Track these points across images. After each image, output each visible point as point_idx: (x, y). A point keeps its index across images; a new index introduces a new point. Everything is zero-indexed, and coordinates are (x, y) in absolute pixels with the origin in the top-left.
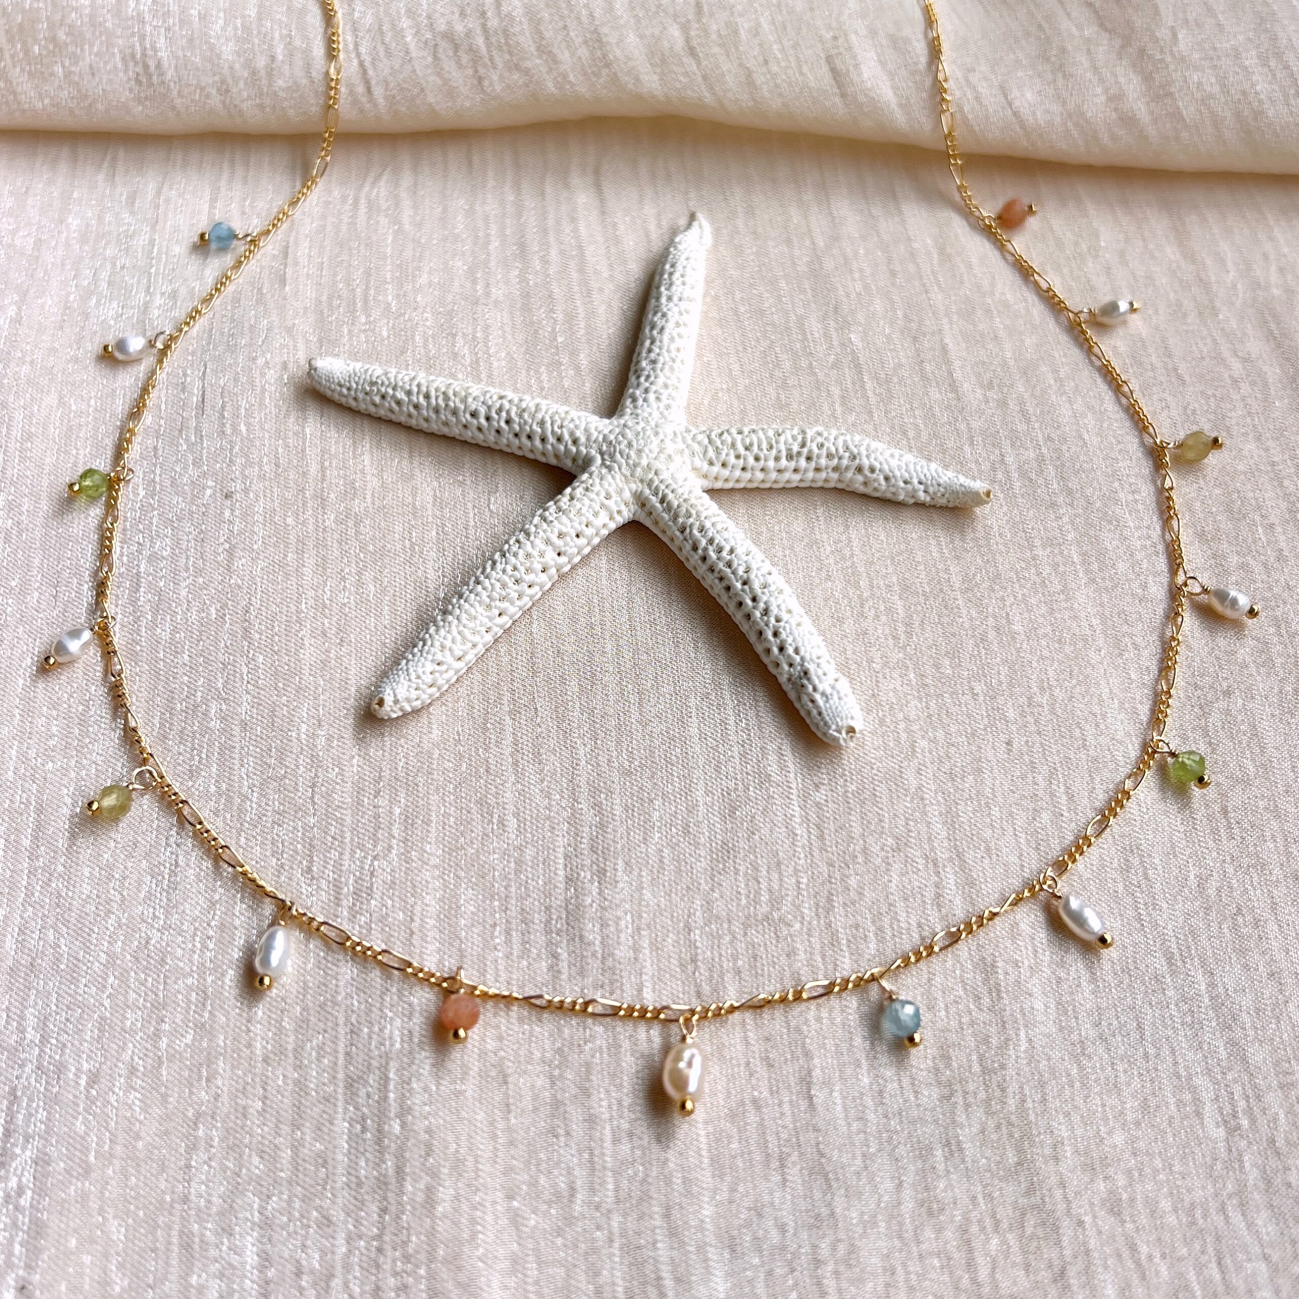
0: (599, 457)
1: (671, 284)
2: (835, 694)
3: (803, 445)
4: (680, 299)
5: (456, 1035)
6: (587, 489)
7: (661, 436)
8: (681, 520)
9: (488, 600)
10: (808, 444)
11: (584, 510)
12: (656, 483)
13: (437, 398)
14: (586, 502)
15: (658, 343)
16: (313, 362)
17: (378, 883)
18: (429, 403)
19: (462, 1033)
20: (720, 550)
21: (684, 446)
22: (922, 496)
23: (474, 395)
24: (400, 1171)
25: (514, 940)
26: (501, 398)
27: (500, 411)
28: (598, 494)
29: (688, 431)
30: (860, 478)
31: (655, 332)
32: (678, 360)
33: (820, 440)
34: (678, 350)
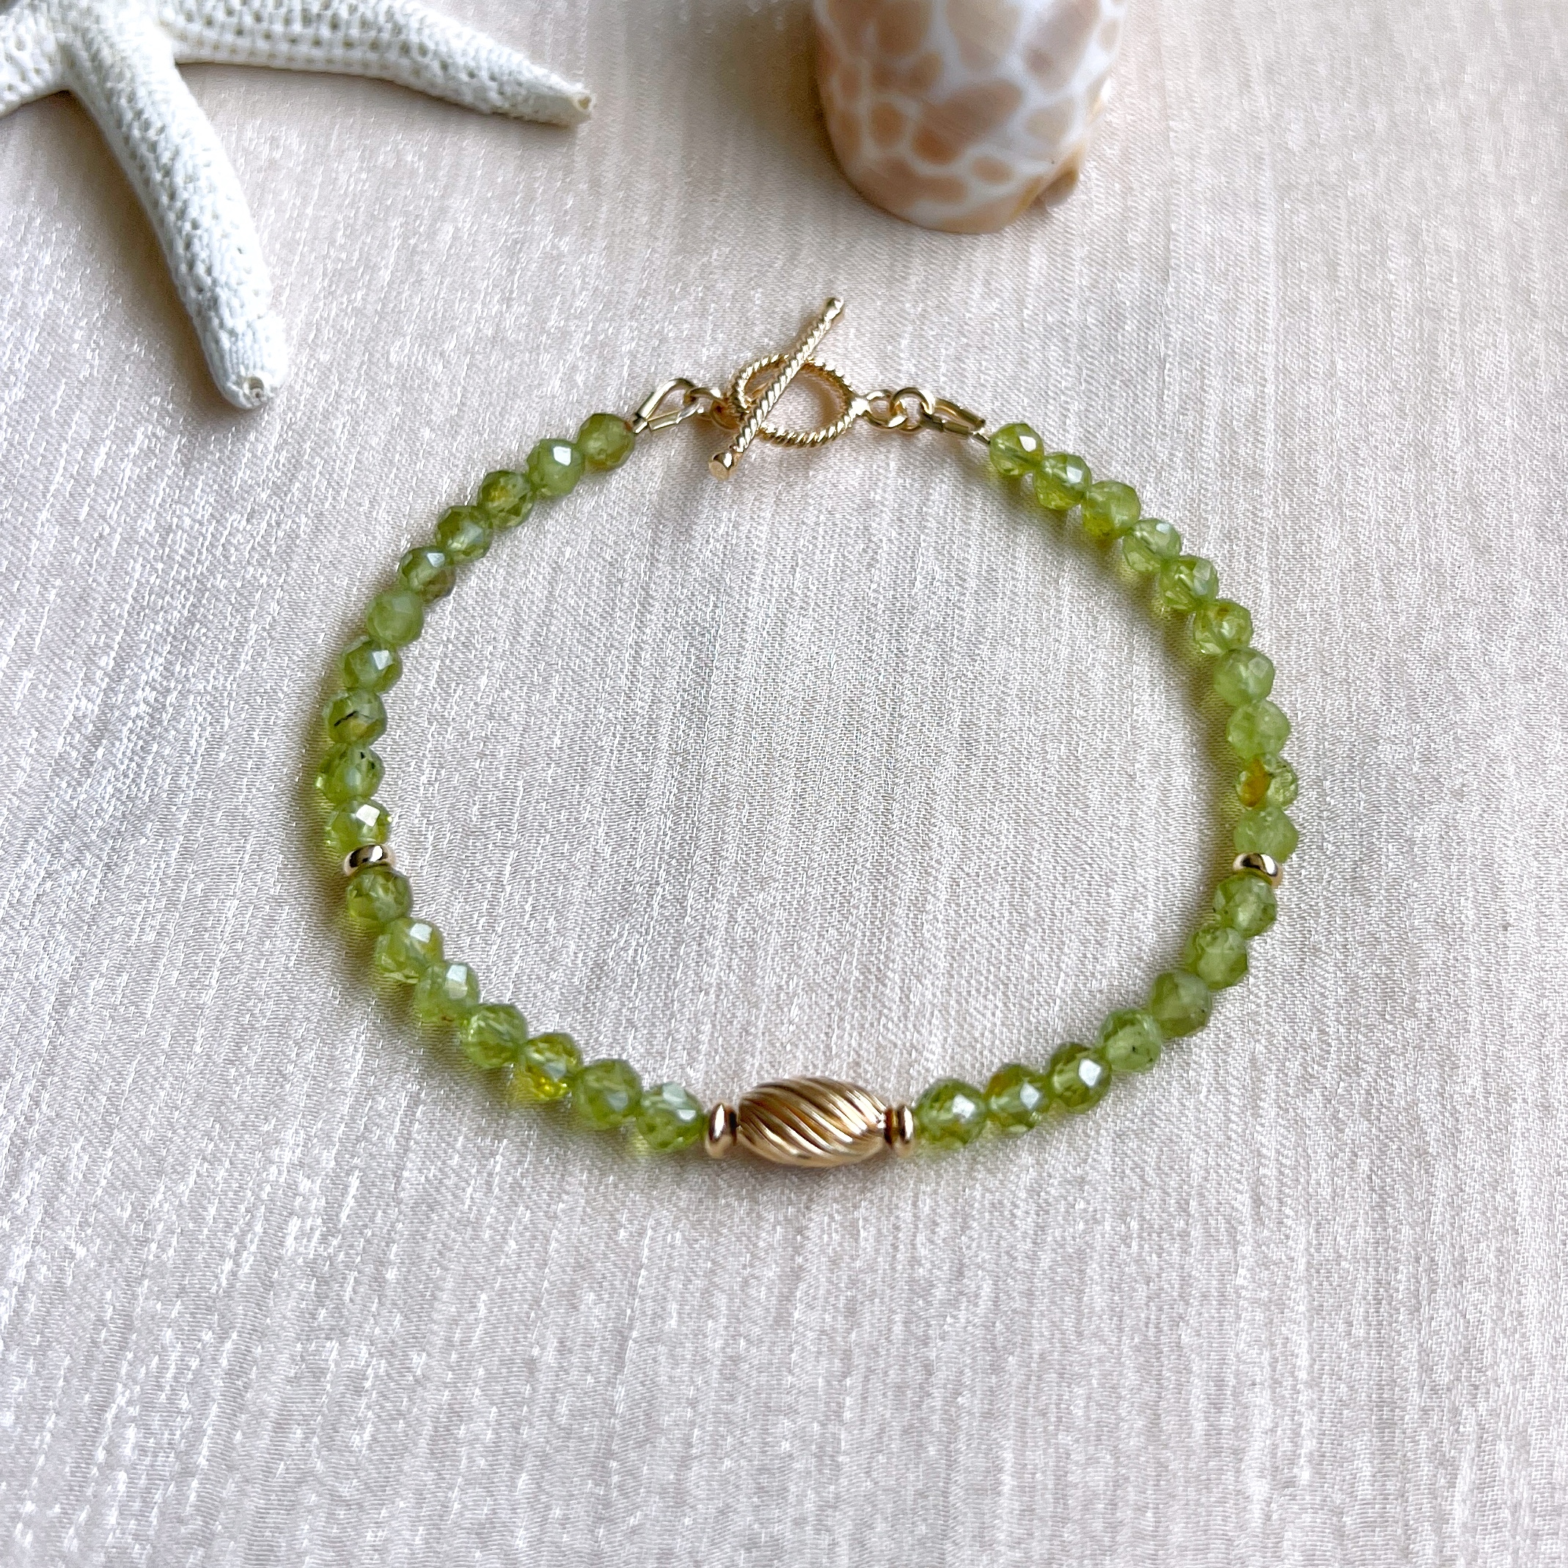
2: (250, 333)
12: (93, 33)
20: (146, 126)
22: (493, 96)
30: (405, 62)
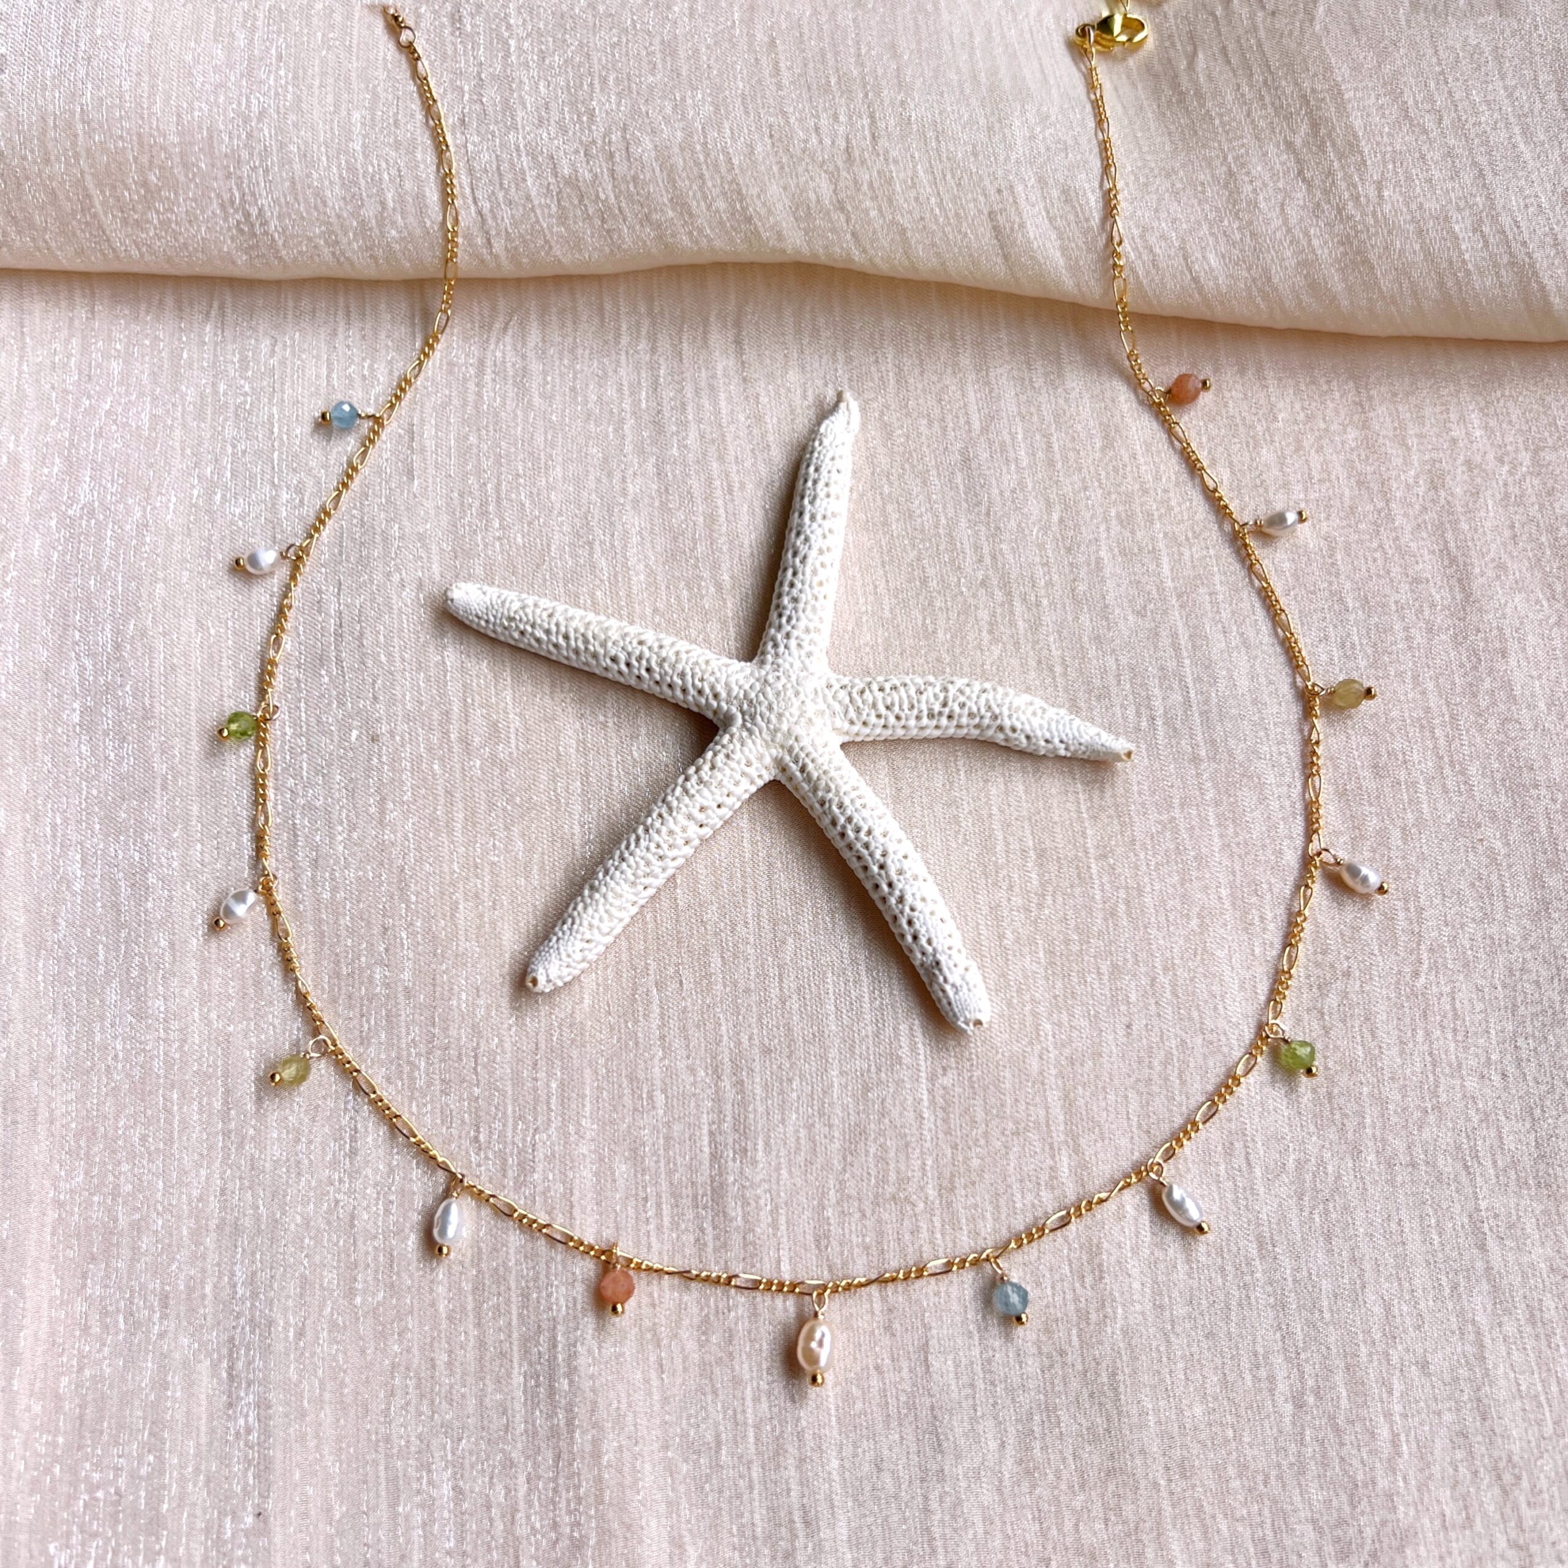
0: (739, 715)
1: (815, 498)
2: (964, 984)
3: (945, 705)
4: (824, 517)
5: (614, 1309)
6: (728, 756)
7: (802, 697)
8: (820, 794)
9: (632, 878)
10: (950, 703)
11: (725, 783)
12: (797, 750)
13: (576, 639)
14: (727, 771)
15: (800, 576)
16: (449, 594)
17: (540, 1155)
18: (568, 644)
19: (619, 1307)
20: (858, 830)
21: (824, 707)
22: (1062, 753)
23: (614, 638)
24: (570, 1423)
25: (665, 1212)
26: (641, 643)
27: (639, 658)
28: (738, 763)
29: (829, 686)
30: (1001, 736)
31: (797, 560)
32: (821, 597)
33: (962, 699)
34: (821, 584)
